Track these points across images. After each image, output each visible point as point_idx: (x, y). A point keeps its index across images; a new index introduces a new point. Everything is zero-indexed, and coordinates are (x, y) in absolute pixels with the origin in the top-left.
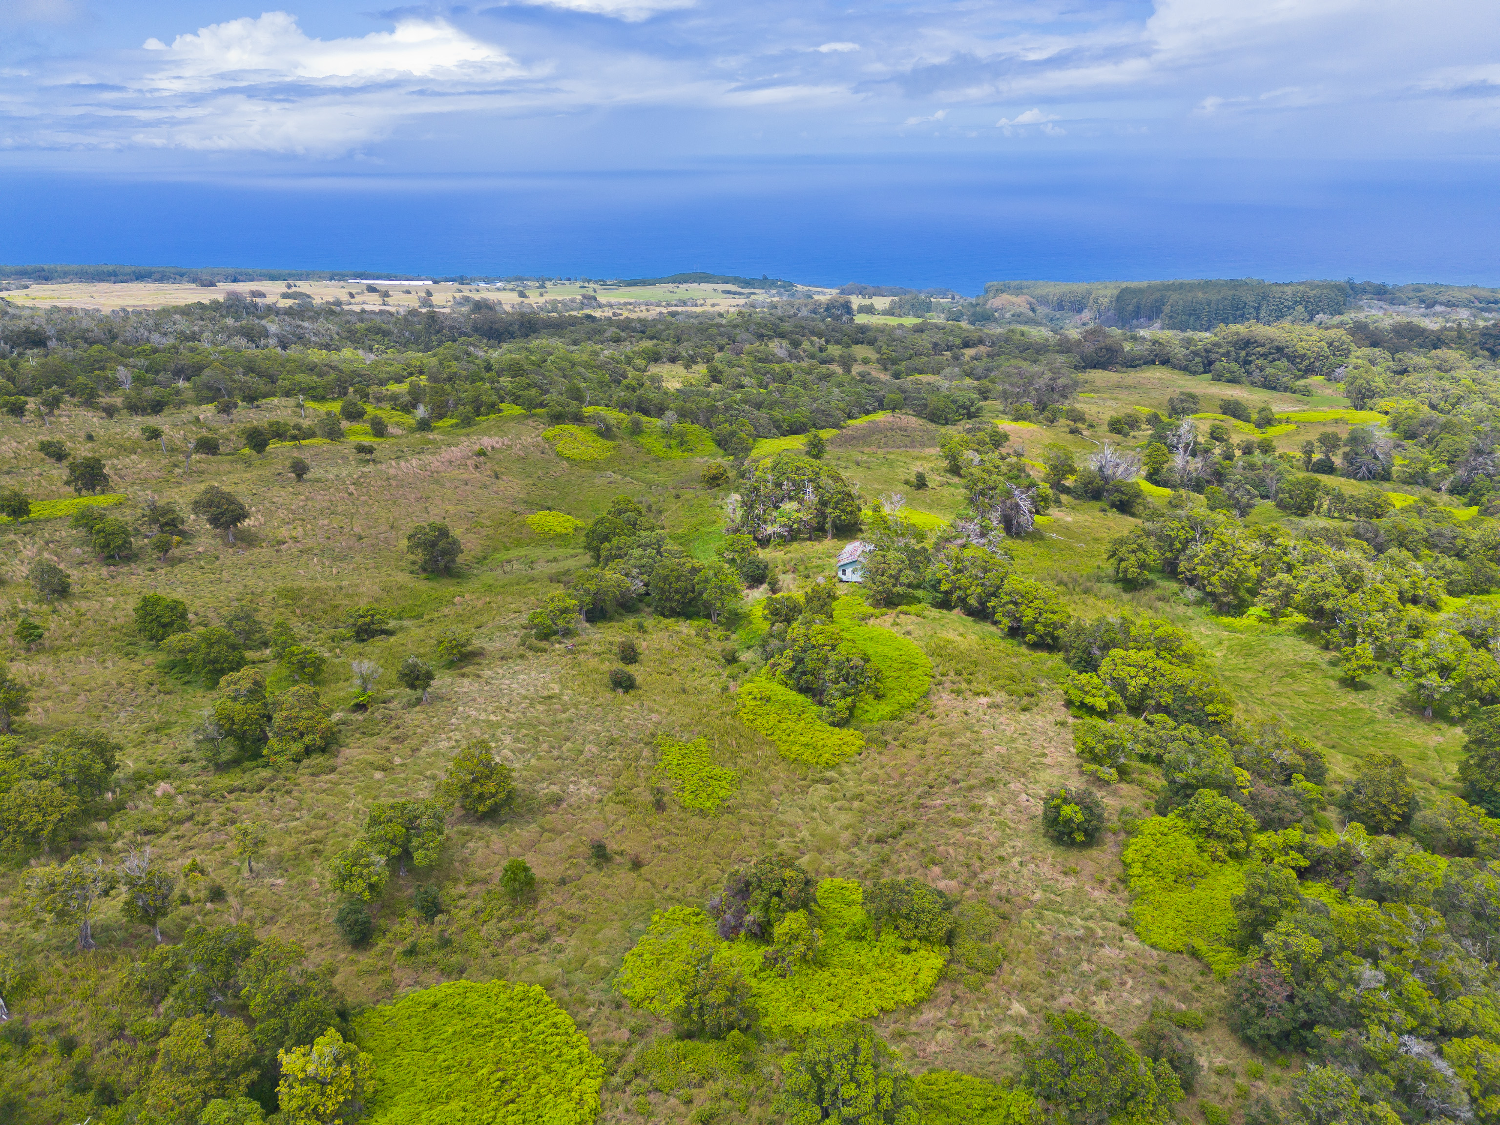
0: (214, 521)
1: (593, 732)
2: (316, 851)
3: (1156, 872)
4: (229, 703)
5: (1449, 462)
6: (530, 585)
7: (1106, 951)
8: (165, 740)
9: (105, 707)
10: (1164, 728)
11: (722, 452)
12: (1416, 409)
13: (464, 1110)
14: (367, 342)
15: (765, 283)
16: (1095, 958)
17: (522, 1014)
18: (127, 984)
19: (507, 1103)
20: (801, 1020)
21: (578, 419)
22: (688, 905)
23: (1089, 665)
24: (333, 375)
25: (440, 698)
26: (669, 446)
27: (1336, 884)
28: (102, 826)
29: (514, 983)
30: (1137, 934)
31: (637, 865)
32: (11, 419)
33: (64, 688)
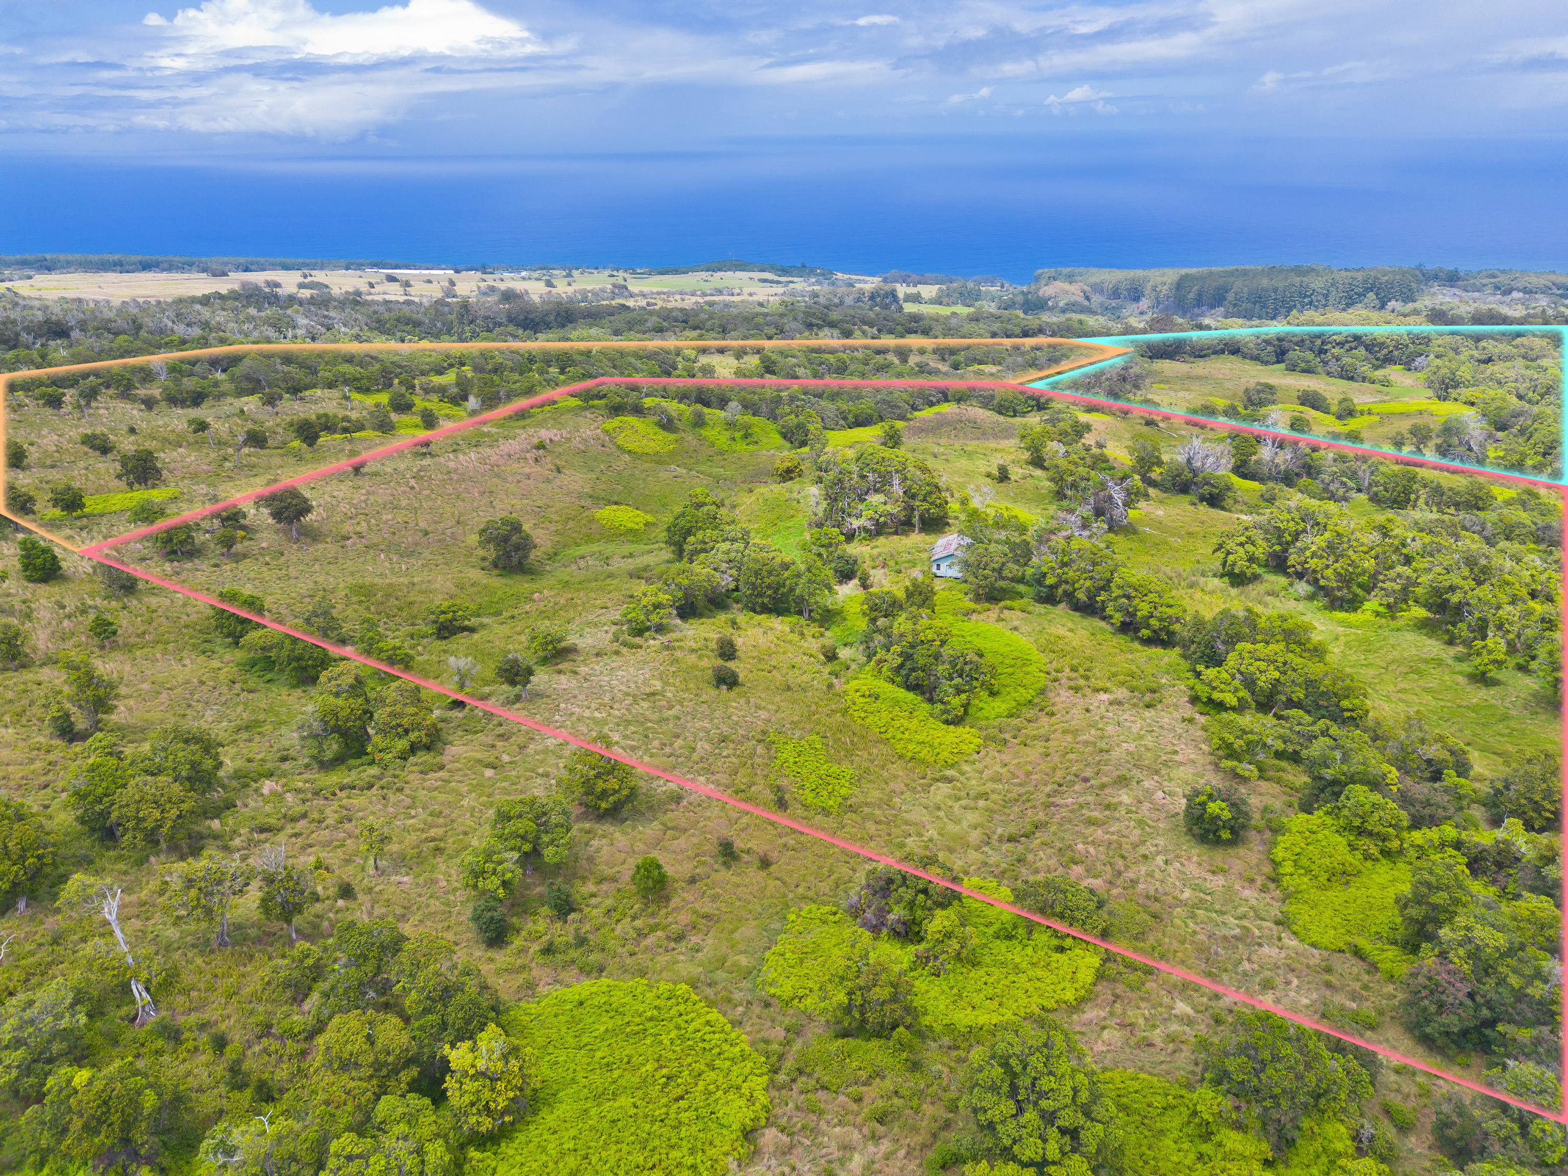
0: (277, 515)
1: (703, 729)
2: (438, 849)
3: (1308, 871)
4: (331, 699)
5: (1544, 455)
6: (608, 581)
7: (1266, 950)
8: (257, 738)
9: (189, 706)
10: (1299, 724)
11: (788, 445)
12: (1504, 400)
13: (636, 1107)
14: (399, 334)
15: (803, 270)
16: (1254, 958)
17: (673, 1012)
18: (269, 983)
19: (677, 1100)
20: (963, 1018)
21: (638, 411)
22: (825, 904)
23: (1216, 661)
24: (377, 366)
25: (539, 695)
26: (734, 439)
27: (1494, 882)
28: (216, 824)
29: (658, 982)
30: (1295, 933)
31: (765, 863)
32: (49, 411)
33: (145, 686)
